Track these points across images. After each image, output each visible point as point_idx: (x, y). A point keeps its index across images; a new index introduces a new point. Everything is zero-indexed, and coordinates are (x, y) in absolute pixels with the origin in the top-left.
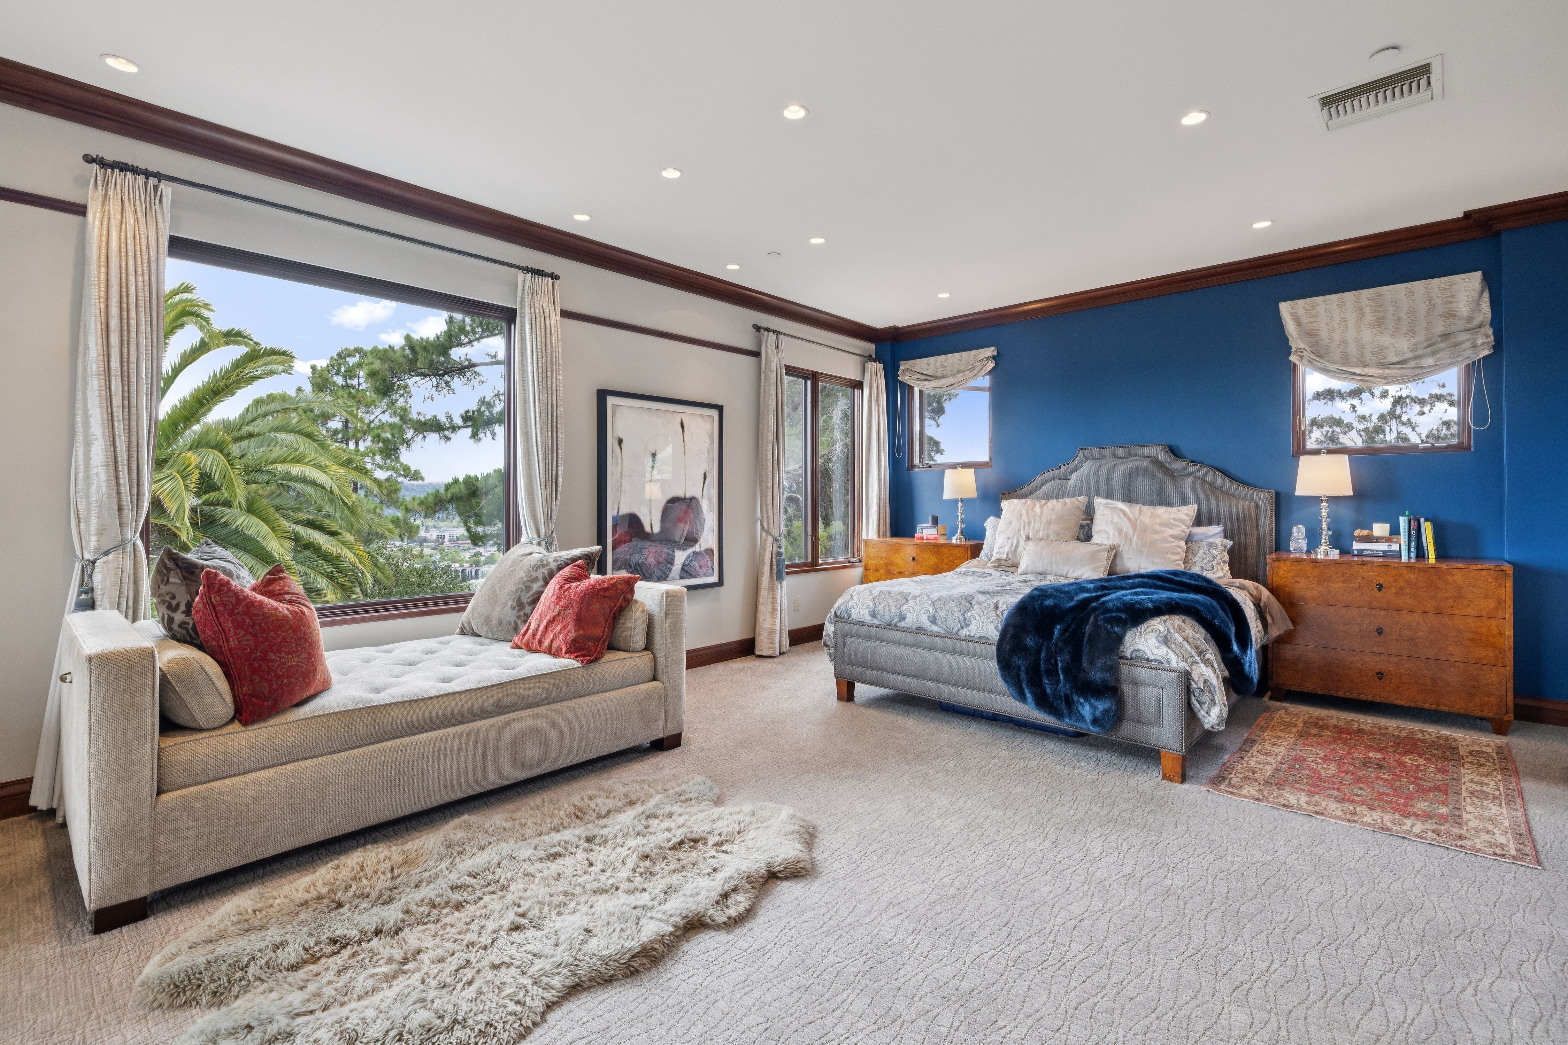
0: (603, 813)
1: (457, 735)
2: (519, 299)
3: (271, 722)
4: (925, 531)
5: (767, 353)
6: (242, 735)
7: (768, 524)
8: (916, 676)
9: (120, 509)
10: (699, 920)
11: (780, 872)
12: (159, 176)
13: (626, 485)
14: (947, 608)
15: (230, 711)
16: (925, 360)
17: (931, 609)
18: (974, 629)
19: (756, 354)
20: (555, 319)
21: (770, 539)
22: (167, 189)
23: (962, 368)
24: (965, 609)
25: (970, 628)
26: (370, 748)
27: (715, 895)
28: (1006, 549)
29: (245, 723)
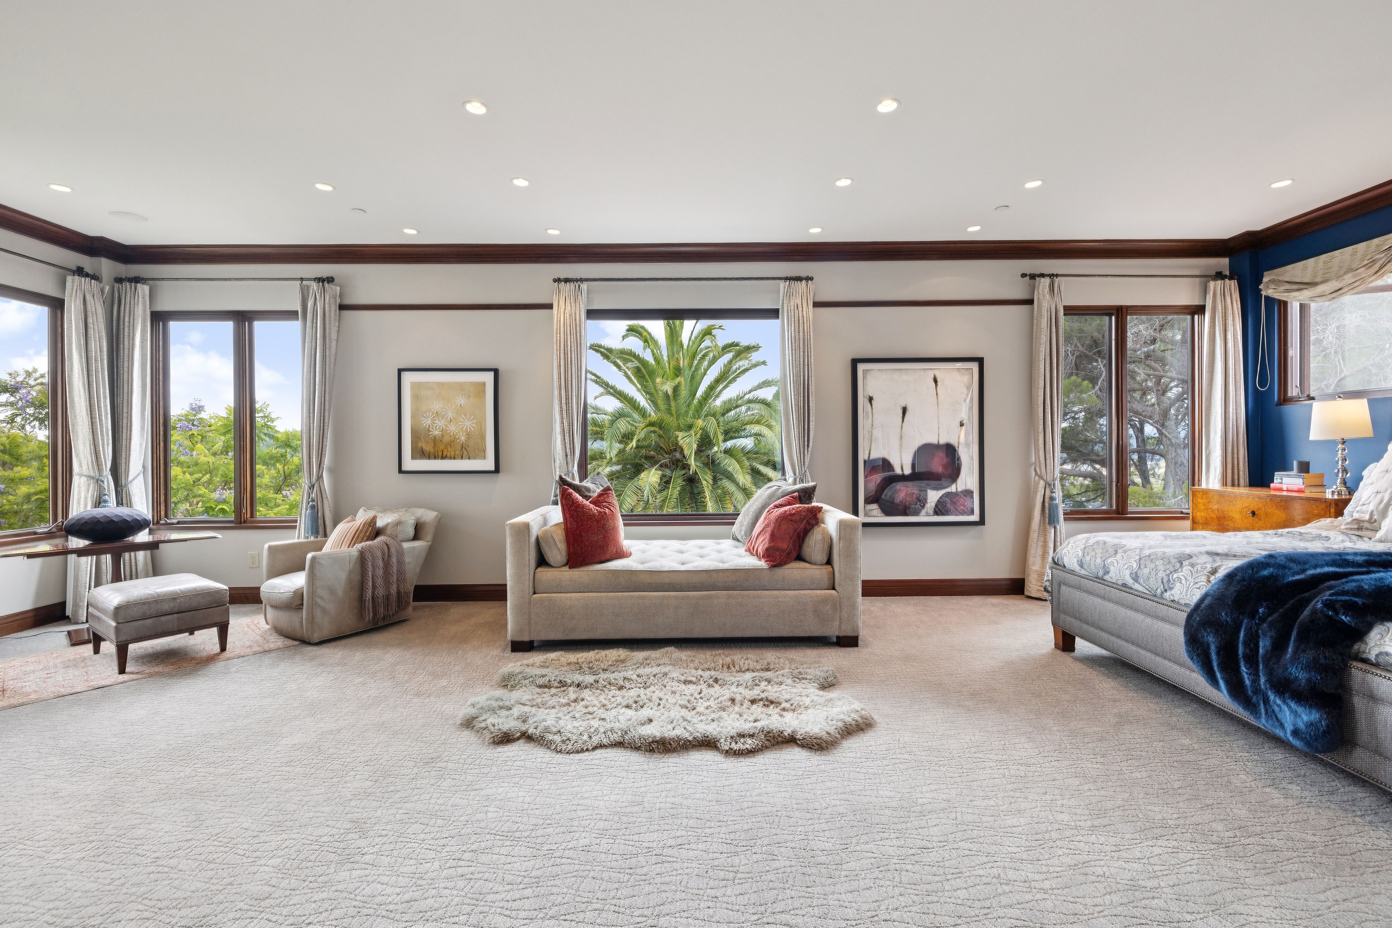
0: (743, 669)
1: (676, 597)
2: (781, 302)
3: (582, 569)
4: (1286, 480)
5: (1038, 298)
6: (567, 573)
7: (1040, 469)
8: (1119, 637)
9: (567, 456)
10: (714, 742)
11: (800, 740)
12: (582, 280)
13: (877, 433)
14: (1153, 566)
15: (565, 561)
16: (1300, 265)
17: (1135, 565)
18: (1177, 593)
19: (1030, 302)
20: (809, 311)
21: (1042, 483)
22: (584, 286)
23: (1354, 266)
24: (1172, 569)
25: (1173, 592)
26: (627, 594)
27: (733, 732)
28: (1371, 507)
29: (570, 568)
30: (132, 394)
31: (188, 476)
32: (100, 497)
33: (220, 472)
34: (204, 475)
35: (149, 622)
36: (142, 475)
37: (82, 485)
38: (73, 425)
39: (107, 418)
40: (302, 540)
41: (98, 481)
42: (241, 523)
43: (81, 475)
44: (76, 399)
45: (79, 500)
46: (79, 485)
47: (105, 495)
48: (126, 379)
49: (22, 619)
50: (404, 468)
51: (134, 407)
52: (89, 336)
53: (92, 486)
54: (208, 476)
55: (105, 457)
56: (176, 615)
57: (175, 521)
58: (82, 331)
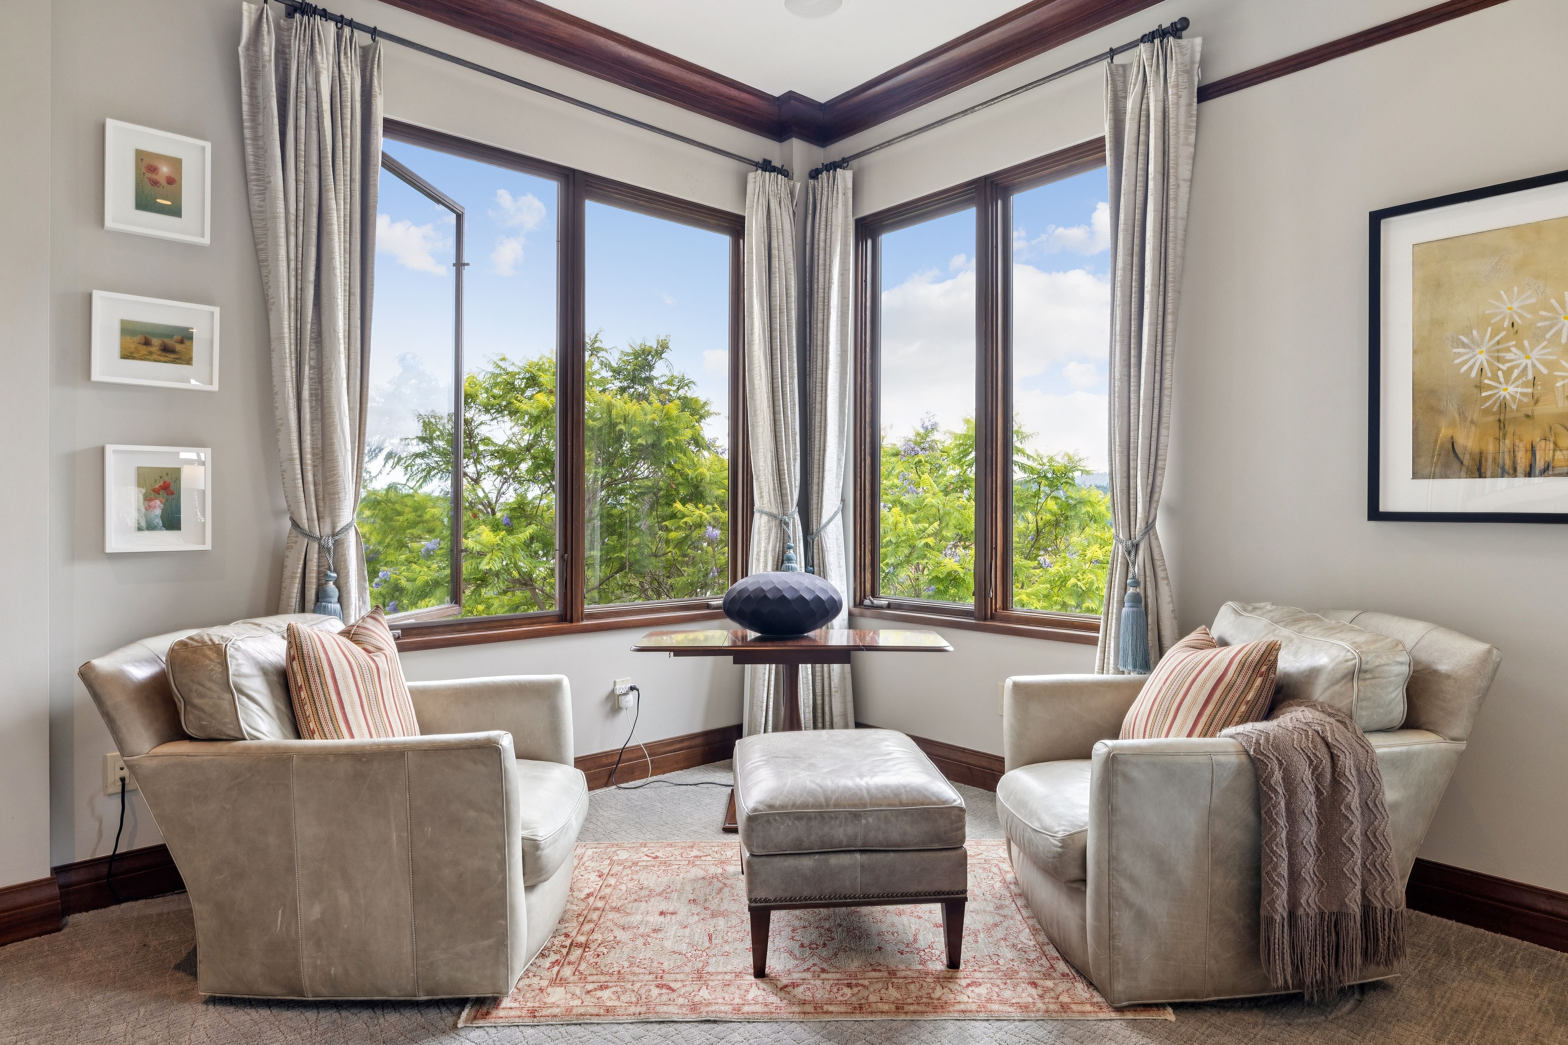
30: (827, 369)
31: (910, 525)
32: (784, 552)
33: (953, 522)
34: (931, 524)
35: (807, 863)
36: (840, 515)
37: (762, 529)
38: (753, 426)
39: (793, 413)
40: (1110, 676)
41: (782, 524)
42: (985, 619)
43: (762, 512)
44: (757, 381)
45: (758, 554)
46: (759, 529)
47: (790, 548)
48: (819, 343)
49: (689, 748)
50: (1385, 506)
51: (829, 392)
52: (773, 270)
53: (774, 531)
54: (936, 524)
55: (790, 481)
56: (858, 856)
57: (884, 602)
58: (765, 263)
